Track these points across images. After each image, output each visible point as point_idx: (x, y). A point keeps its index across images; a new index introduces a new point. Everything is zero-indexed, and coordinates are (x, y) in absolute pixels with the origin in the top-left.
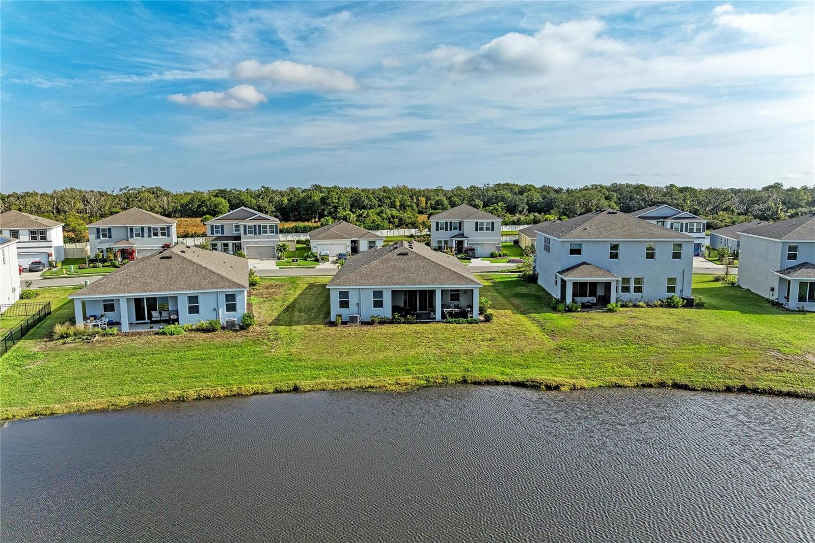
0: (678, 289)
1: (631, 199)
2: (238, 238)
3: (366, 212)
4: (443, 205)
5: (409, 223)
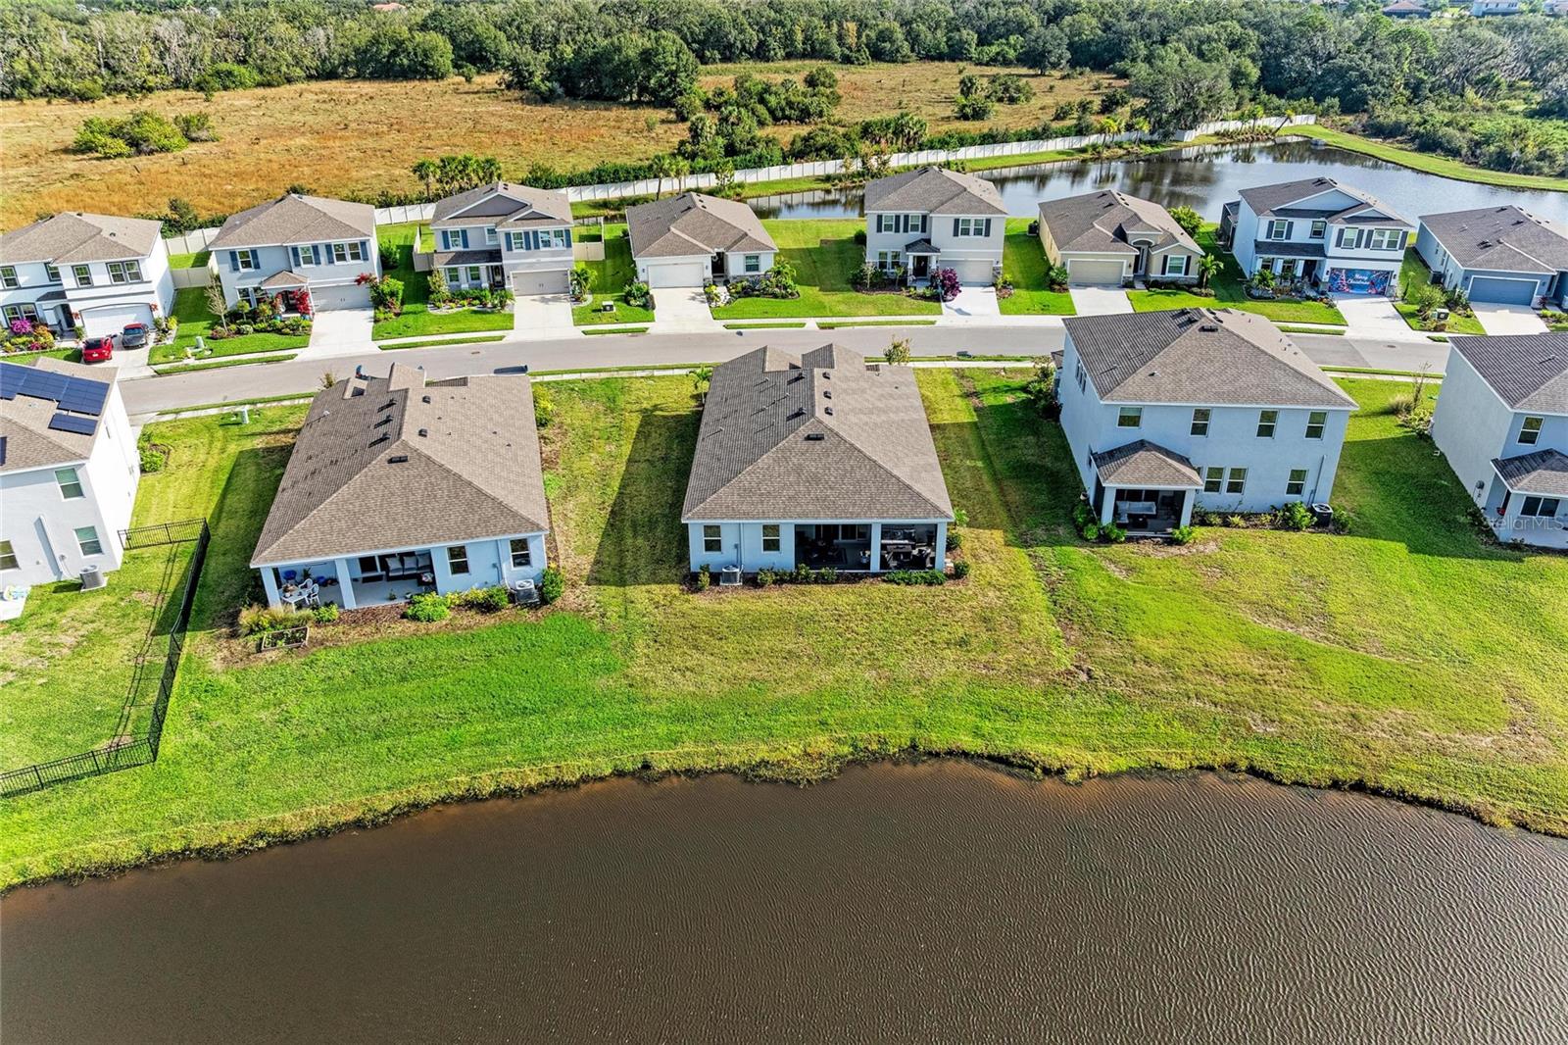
0: (1307, 488)
1: (1288, 49)
2: (494, 255)
3: (736, 113)
4: (892, 42)
5: (823, 147)
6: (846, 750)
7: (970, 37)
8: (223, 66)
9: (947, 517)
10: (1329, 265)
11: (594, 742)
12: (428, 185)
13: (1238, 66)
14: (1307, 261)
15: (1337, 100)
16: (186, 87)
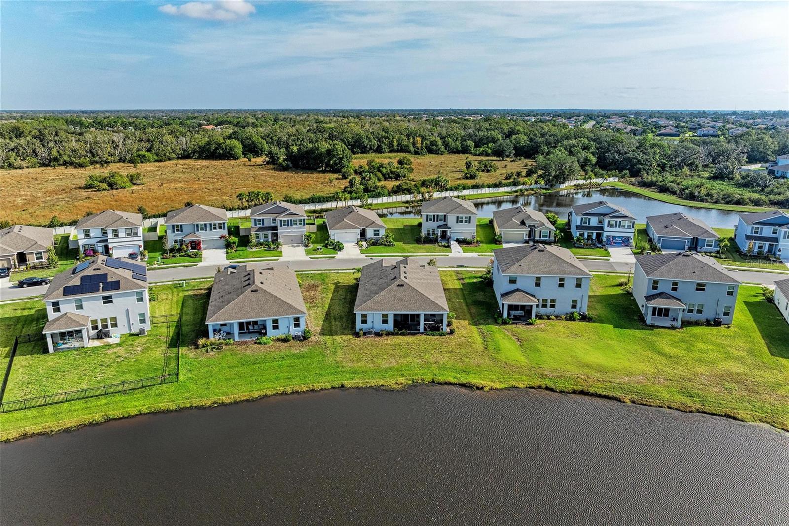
0: (578, 307)
1: (609, 151)
2: (275, 228)
3: (368, 176)
4: (437, 146)
5: (406, 189)
6: (410, 382)
7: (471, 144)
8: (141, 153)
9: (447, 311)
10: (605, 234)
11: (325, 379)
12: (242, 203)
13: (586, 157)
14: (597, 233)
15: (628, 171)
16: (124, 162)
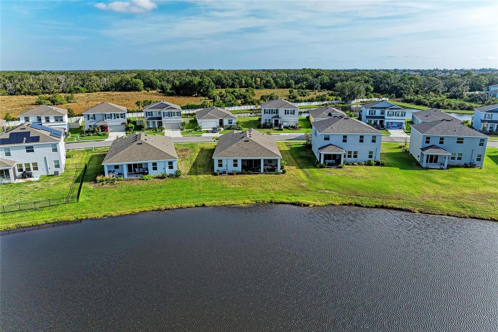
0: (373, 157)
1: (381, 83)
2: (160, 118)
3: (226, 94)
4: (270, 83)
5: (250, 102)
6: (254, 202)
7: (292, 82)
8: (76, 87)
9: (280, 157)
10: (386, 121)
11: (191, 201)
12: (139, 108)
13: (367, 87)
14: (380, 120)
15: (394, 94)
16: (65, 93)
